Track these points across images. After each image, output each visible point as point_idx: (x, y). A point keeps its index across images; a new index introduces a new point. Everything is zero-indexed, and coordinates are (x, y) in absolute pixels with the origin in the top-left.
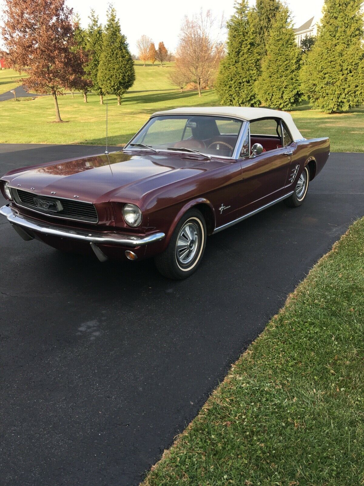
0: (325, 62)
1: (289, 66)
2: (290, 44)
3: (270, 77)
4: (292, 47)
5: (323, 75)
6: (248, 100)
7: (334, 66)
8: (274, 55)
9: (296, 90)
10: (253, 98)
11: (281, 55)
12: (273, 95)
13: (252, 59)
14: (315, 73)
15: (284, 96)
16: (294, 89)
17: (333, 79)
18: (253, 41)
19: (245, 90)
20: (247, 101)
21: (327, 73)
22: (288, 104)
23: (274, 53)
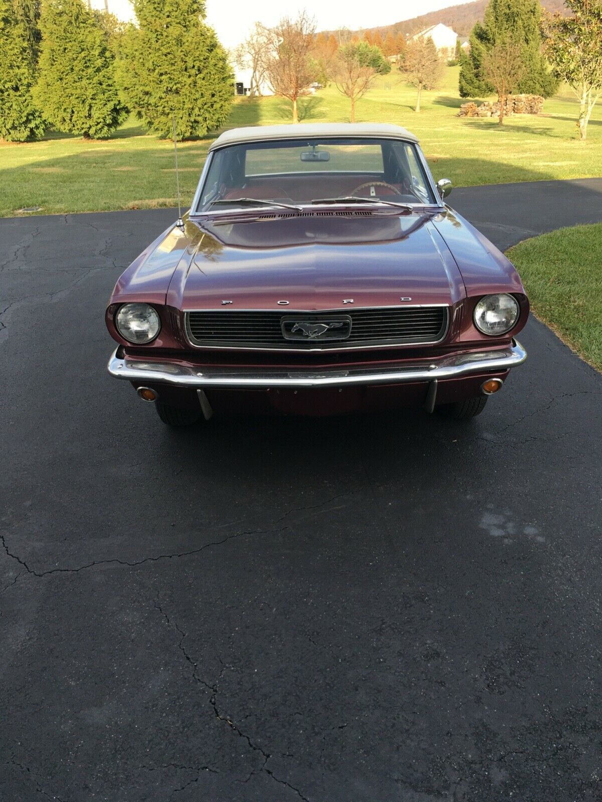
0: (157, 54)
1: (89, 60)
2: (82, 22)
3: (61, 79)
4: (87, 27)
5: (158, 76)
6: (23, 122)
7: (173, 62)
8: (58, 40)
9: (112, 103)
10: (31, 117)
11: (70, 41)
12: (73, 112)
13: (14, 47)
14: (145, 73)
15: (93, 113)
16: (109, 101)
17: (176, 84)
18: (6, 14)
19: (14, 104)
20: (21, 124)
21: (166, 73)
22: (103, 127)
23: (57, 37)
